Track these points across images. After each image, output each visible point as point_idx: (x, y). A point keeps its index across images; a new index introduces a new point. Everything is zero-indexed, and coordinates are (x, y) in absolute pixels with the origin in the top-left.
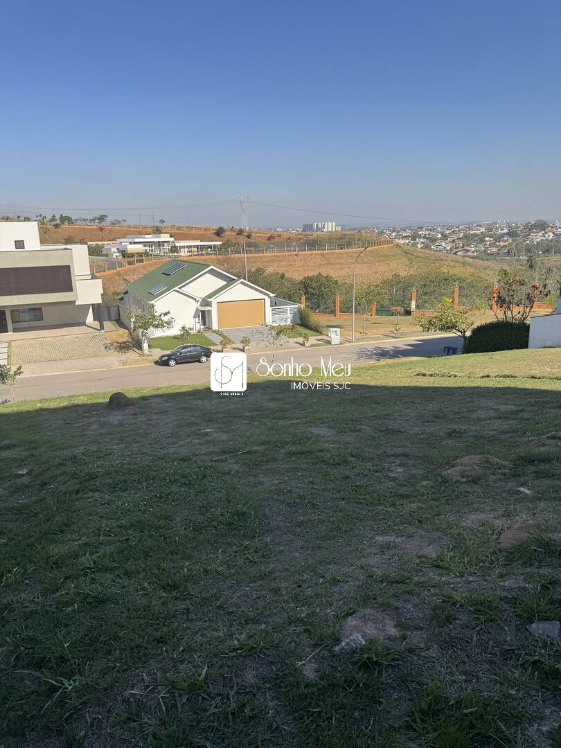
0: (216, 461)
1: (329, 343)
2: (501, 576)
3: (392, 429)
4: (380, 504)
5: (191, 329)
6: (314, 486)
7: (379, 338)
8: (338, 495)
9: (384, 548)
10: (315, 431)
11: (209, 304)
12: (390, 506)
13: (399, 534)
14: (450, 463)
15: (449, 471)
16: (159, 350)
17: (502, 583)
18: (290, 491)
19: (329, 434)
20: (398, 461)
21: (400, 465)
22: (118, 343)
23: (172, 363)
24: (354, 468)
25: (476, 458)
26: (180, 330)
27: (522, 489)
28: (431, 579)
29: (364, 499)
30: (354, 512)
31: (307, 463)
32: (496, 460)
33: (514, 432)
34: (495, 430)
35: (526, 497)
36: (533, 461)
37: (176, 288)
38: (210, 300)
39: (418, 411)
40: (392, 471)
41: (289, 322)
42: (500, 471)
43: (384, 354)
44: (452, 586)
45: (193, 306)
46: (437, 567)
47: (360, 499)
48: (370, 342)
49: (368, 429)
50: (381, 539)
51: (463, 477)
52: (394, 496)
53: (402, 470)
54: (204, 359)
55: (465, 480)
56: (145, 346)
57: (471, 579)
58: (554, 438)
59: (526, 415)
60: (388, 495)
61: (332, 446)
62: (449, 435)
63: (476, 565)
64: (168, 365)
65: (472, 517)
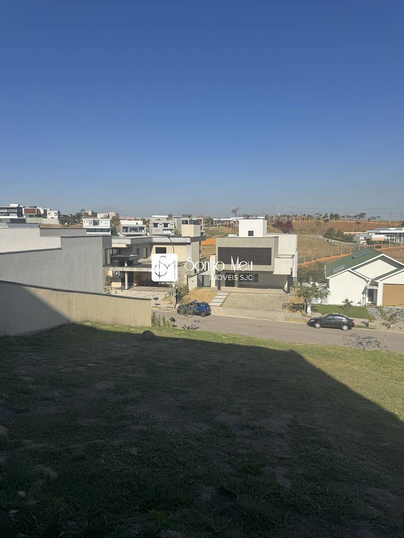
11: (377, 285)
16: (320, 314)
22: (293, 304)
23: (318, 325)
37: (349, 269)
38: (377, 281)
45: (362, 285)
54: (345, 328)
56: (309, 309)
64: (314, 327)
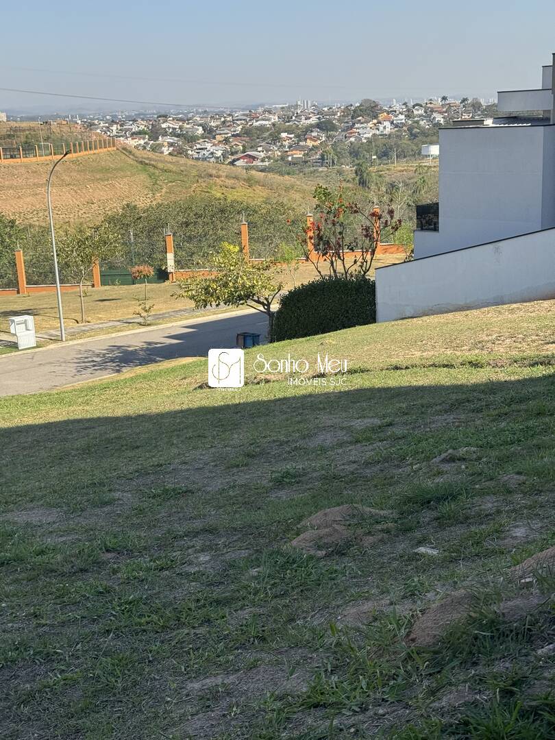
1: (14, 346)
2: (433, 692)
3: (174, 490)
4: (180, 624)
6: (43, 622)
7: (115, 329)
8: (95, 628)
9: (209, 699)
10: (20, 517)
12: (201, 625)
13: (228, 669)
14: (290, 528)
15: (294, 543)
17: (436, 705)
19: (50, 519)
20: (198, 542)
21: (203, 550)
24: (115, 572)
25: (335, 512)
27: (422, 550)
28: (311, 728)
29: (148, 623)
30: (134, 650)
31: (16, 581)
32: (368, 509)
33: (386, 460)
34: (354, 462)
35: (432, 560)
36: (429, 502)
39: (213, 450)
40: (191, 563)
42: (379, 527)
43: (125, 358)
44: (352, 730)
46: (316, 706)
47: (140, 624)
48: (97, 338)
49: (126, 498)
50: (197, 685)
51: (319, 548)
52: (204, 606)
53: (207, 558)
55: (324, 552)
57: (381, 712)
58: (452, 459)
59: (398, 431)
60: (193, 606)
61: (61, 539)
62: (279, 483)
63: (383, 687)
65: (351, 611)
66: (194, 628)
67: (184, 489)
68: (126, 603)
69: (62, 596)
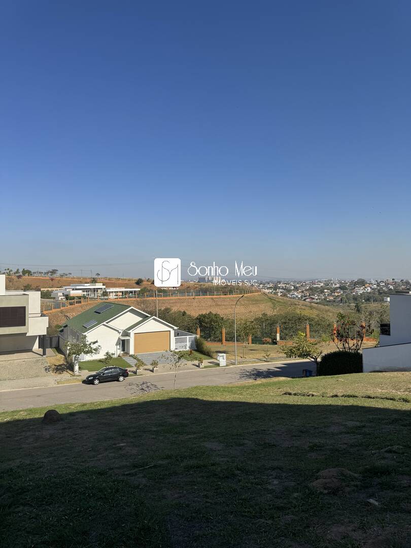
0: (127, 475)
1: (218, 365)
3: (269, 443)
4: (261, 517)
5: (113, 354)
6: (208, 500)
7: (255, 362)
8: (228, 509)
10: (208, 445)
11: (128, 335)
12: (269, 519)
14: (314, 475)
15: (314, 483)
16: (87, 371)
18: (188, 506)
19: (220, 448)
20: (274, 473)
21: (276, 478)
22: (55, 365)
23: (96, 382)
24: (240, 481)
25: (333, 471)
26: (105, 355)
27: (371, 501)
29: (248, 512)
30: (241, 525)
31: (202, 477)
32: (349, 472)
33: (360, 445)
34: (346, 444)
35: (375, 508)
36: (377, 473)
37: (104, 323)
38: (129, 332)
39: (287, 426)
40: (270, 483)
41: (188, 349)
42: (352, 483)
43: (258, 374)
45: (116, 336)
47: (245, 512)
48: (248, 365)
49: (250, 444)
51: (325, 489)
52: (272, 509)
53: (277, 483)
54: (121, 378)
55: (327, 492)
56: (76, 368)
58: (390, 451)
60: (267, 507)
61: (222, 459)
62: (312, 449)
64: (93, 384)
65: (335, 529)
66: (266, 520)
67: (272, 444)
68: (241, 499)
69: (217, 489)
